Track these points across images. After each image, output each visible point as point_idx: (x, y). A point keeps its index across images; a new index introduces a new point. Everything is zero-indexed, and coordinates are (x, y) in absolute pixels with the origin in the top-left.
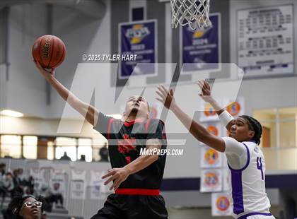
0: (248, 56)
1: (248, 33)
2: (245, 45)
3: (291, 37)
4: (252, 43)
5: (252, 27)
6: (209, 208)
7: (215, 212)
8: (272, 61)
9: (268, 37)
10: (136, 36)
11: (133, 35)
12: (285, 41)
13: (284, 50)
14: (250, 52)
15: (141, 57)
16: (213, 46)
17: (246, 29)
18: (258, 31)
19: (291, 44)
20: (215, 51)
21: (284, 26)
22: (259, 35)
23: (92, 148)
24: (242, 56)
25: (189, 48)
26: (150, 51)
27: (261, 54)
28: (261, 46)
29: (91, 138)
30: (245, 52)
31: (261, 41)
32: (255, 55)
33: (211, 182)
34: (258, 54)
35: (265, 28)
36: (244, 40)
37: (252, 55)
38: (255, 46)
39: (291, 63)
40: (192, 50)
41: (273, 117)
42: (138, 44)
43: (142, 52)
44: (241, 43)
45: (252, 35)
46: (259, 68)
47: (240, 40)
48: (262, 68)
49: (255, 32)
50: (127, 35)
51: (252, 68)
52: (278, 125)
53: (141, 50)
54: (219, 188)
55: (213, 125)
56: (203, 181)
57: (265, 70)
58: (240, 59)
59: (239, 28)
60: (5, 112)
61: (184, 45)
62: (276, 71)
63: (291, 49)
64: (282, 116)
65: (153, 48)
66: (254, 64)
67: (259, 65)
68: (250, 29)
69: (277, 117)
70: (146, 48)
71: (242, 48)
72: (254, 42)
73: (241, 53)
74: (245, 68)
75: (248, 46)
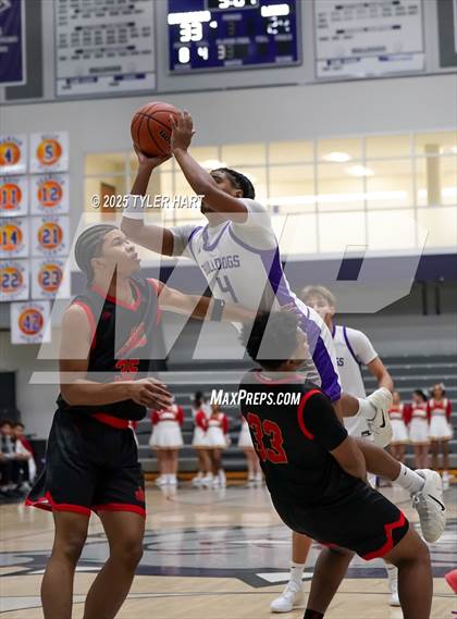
0: (74, 58)
1: (74, 17)
2: (69, 40)
3: (151, 24)
4: (81, 33)
5: (81, 7)
6: (8, 330)
7: (17, 336)
8: (119, 68)
9: (111, 25)
12: (140, 32)
13: (138, 49)
14: (80, 52)
16: (12, 39)
17: (71, 12)
18: (93, 14)
19: (151, 39)
20: (16, 47)
21: (138, 6)
22: (94, 21)
24: (63, 59)
27: (98, 56)
28: (98, 40)
30: (70, 52)
31: (97, 33)
32: (87, 57)
33: (9, 283)
34: (92, 55)
35: (105, 9)
36: (68, 30)
37: (81, 56)
38: (87, 40)
39: (150, 72)
41: (120, 166)
44: (62, 36)
45: (80, 21)
46: (95, 80)
47: (61, 30)
48: (101, 80)
49: (86, 16)
51: (81, 80)
54: (24, 295)
55: (12, 182)
57: (104, 84)
58: (61, 64)
59: (58, 10)
62: (125, 85)
63: (151, 47)
66: (86, 73)
67: (94, 74)
68: (77, 11)
71: (63, 45)
72: (85, 34)
73: (61, 52)
74: (69, 81)
75: (75, 41)
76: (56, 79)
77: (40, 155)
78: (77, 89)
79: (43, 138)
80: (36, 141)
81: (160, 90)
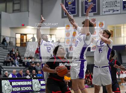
0: (106, 8)
3: (120, 1)
4: (107, 3)
6: (93, 57)
8: (114, 9)
9: (112, 1)
10: (70, 2)
11: (69, 2)
12: (118, 3)
13: (117, 6)
14: (107, 6)
15: (71, 9)
16: (95, 5)
20: (95, 6)
22: (109, 1)
23: (56, 38)
24: (104, 8)
25: (87, 5)
26: (74, 7)
27: (110, 7)
28: (110, 4)
29: (55, 35)
30: (105, 6)
32: (108, 7)
34: (109, 7)
36: (105, 2)
38: (108, 4)
39: (119, 10)
40: (88, 6)
41: (114, 27)
42: (70, 4)
43: (72, 7)
45: (107, 1)
46: (109, 11)
47: (103, 3)
50: (67, 2)
51: (107, 12)
52: (115, 30)
53: (71, 6)
56: (91, 48)
57: (111, 12)
58: (103, 9)
60: (28, 27)
61: (85, 5)
62: (115, 12)
63: (120, 5)
64: (117, 27)
65: (75, 6)
66: (108, 10)
69: (115, 27)
70: (73, 6)
71: (104, 5)
73: (103, 7)
74: (105, 12)
75: (106, 5)
76: (102, 12)
77: (99, 25)
78: (106, 13)
79: (100, 22)
80: (99, 23)
81: (121, 13)
